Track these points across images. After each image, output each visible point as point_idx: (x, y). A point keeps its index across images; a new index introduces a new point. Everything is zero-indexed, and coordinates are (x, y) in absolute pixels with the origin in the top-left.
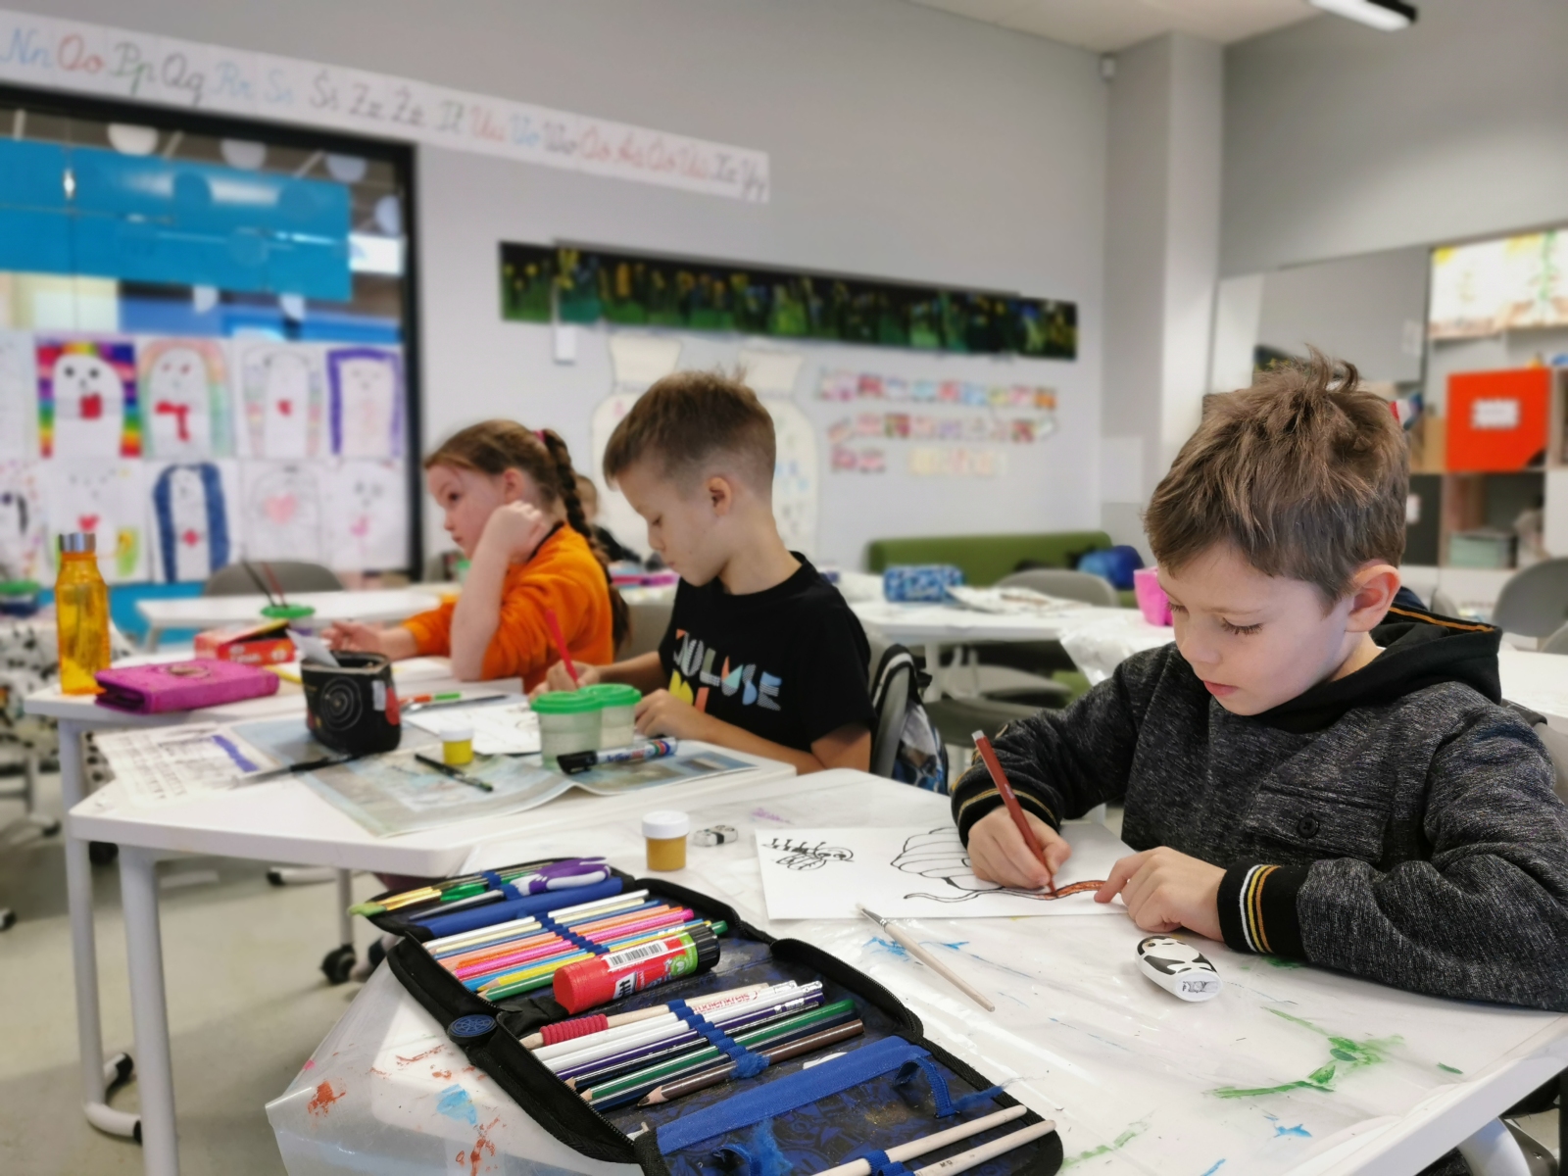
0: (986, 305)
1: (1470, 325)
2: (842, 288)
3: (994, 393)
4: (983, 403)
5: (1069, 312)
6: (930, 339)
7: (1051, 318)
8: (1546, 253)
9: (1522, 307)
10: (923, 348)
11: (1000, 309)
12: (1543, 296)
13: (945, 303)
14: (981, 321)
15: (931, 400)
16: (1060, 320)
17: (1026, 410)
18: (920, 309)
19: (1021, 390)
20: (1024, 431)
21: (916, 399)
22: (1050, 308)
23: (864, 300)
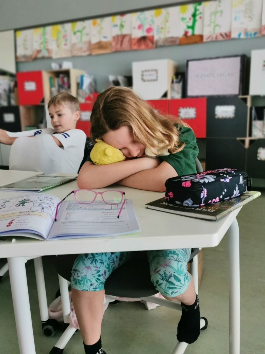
8: (44, 34)
9: (39, 51)
12: (44, 48)
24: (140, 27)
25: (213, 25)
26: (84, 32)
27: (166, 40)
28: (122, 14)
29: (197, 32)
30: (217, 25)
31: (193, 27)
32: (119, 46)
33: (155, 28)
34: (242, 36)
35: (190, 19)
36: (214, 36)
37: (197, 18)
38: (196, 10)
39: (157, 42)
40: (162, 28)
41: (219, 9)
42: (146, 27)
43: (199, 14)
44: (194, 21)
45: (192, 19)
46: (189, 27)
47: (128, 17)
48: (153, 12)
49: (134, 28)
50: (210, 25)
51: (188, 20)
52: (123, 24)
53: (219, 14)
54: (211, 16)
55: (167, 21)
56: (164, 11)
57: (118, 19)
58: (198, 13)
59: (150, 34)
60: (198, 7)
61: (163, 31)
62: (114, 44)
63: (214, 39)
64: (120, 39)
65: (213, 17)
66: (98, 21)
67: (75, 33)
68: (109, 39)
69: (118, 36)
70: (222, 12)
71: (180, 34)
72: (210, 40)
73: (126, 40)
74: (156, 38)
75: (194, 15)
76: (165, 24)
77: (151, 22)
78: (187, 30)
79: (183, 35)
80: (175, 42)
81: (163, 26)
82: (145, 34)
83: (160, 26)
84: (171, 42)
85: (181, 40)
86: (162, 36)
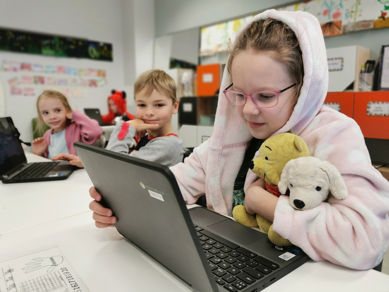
0: (75, 42)
2: (11, 34)
3: (80, 71)
4: (75, 74)
5: (109, 47)
6: (50, 52)
7: (102, 48)
10: (48, 55)
11: (80, 43)
12: (224, 42)
13: (57, 41)
14: (72, 47)
15: (53, 72)
16: (106, 48)
17: (94, 77)
18: (46, 42)
19: (91, 70)
20: (93, 83)
21: (47, 72)
22: (101, 44)
23: (21, 38)
24: (326, 12)
27: (357, 24)
28: (306, 1)
33: (343, 12)
39: (345, 27)
40: (352, 12)
42: (333, 12)
46: (387, 8)
47: (312, 3)
55: (360, 4)
57: (301, 7)
59: (339, 19)
61: (353, 14)
74: (344, 22)
76: (357, 7)
77: (339, 7)
78: (384, 11)
79: (380, 18)
80: (368, 25)
81: (354, 9)
82: (332, 20)
83: (350, 10)
84: (363, 26)
85: (375, 23)
86: (352, 20)
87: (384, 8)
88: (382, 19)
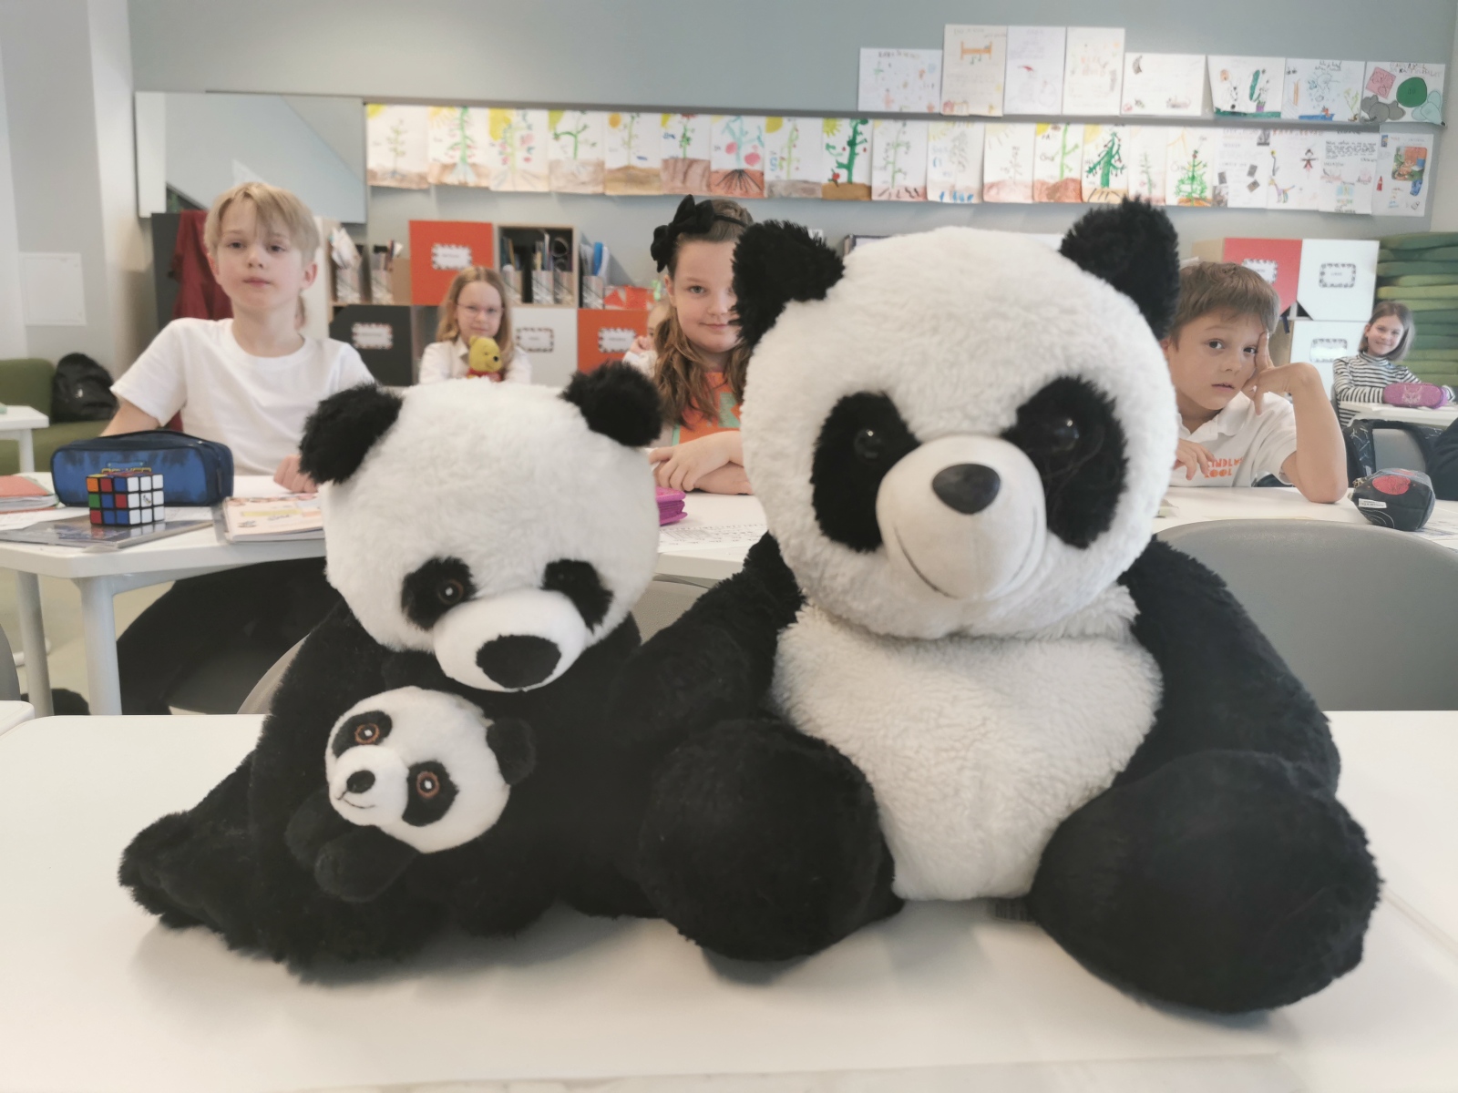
1: (404, 177)
8: (462, 125)
9: (448, 168)
12: (463, 159)
24: (731, 148)
25: (890, 167)
26: (581, 137)
27: (793, 185)
28: (688, 112)
29: (859, 177)
30: (900, 171)
31: (849, 167)
32: (678, 183)
33: (765, 154)
34: (947, 199)
35: (844, 149)
36: (894, 191)
37: (859, 149)
38: (855, 132)
39: (771, 186)
40: (783, 159)
41: (903, 138)
42: (746, 150)
43: (861, 142)
44: (852, 155)
45: (848, 149)
46: (840, 165)
47: (701, 121)
48: (762, 121)
49: (718, 148)
50: (885, 168)
51: (839, 149)
52: (688, 134)
53: (903, 149)
54: (886, 151)
55: (795, 146)
56: (787, 123)
57: (676, 122)
58: (859, 139)
59: (756, 167)
60: (860, 128)
61: (785, 164)
62: (664, 176)
63: (894, 198)
64: (680, 166)
65: (891, 152)
66: (625, 117)
67: (557, 137)
68: (654, 163)
69: (676, 160)
70: (908, 146)
71: (824, 177)
72: (884, 198)
73: (696, 171)
74: (769, 177)
75: (852, 143)
76: (790, 152)
77: (756, 143)
78: (837, 171)
79: (829, 180)
80: (812, 191)
81: (785, 155)
82: (743, 165)
83: (778, 156)
84: (804, 190)
85: (825, 189)
86: (784, 176)
87: (836, 165)
88: (832, 183)
